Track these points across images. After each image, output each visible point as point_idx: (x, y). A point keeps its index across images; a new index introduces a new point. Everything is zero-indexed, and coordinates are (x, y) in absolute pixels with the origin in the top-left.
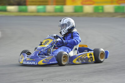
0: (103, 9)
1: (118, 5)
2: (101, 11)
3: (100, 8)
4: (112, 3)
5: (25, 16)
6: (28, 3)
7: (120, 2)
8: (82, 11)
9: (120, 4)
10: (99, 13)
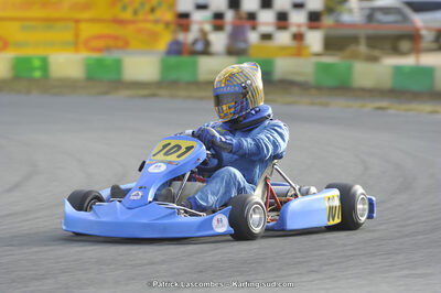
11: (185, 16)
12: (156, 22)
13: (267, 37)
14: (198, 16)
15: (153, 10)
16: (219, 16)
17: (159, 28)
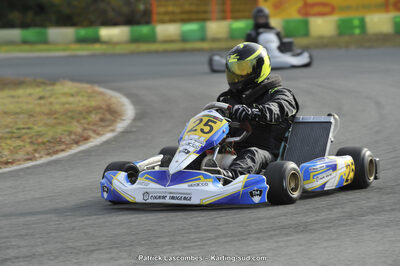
0: (363, 25)
2: (357, 32)
5: (149, 53)
6: (155, 17)
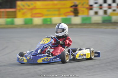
0: (51, 21)
1: (64, 17)
2: (49, 23)
3: (49, 20)
4: (59, 15)
7: (67, 14)
8: (32, 23)
9: (66, 16)
10: (47, 25)
11: (91, 6)
12: (84, 8)
13: (114, 10)
14: (95, 6)
15: (83, 5)
16: (101, 5)
17: (84, 9)
